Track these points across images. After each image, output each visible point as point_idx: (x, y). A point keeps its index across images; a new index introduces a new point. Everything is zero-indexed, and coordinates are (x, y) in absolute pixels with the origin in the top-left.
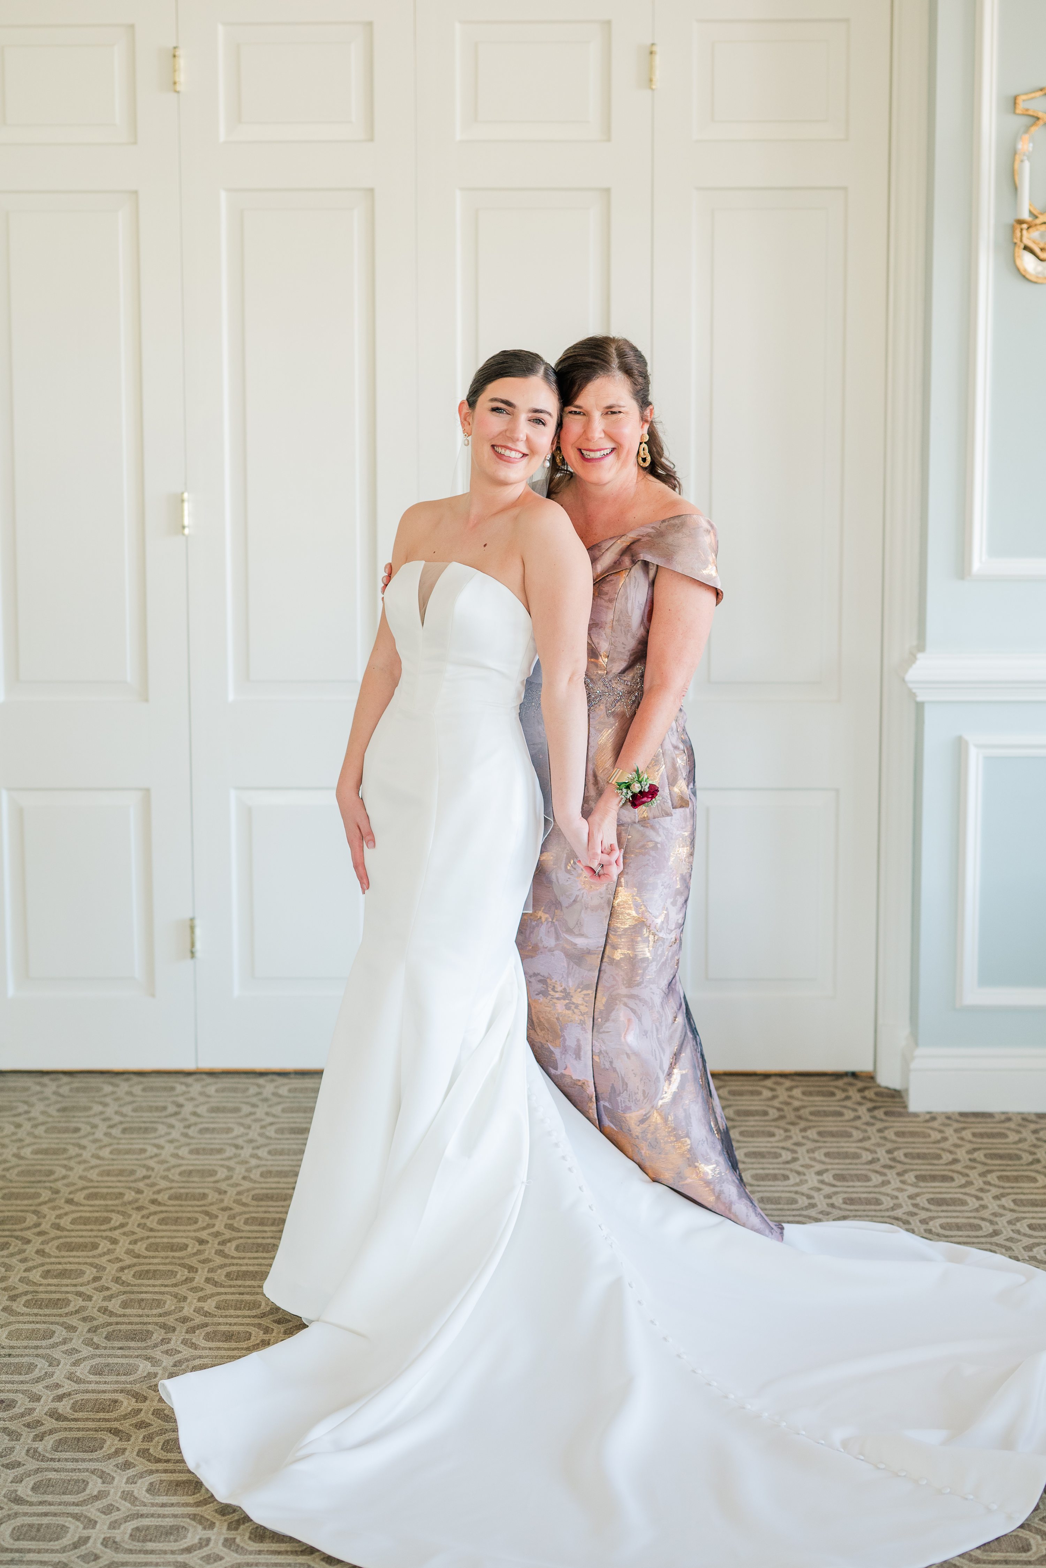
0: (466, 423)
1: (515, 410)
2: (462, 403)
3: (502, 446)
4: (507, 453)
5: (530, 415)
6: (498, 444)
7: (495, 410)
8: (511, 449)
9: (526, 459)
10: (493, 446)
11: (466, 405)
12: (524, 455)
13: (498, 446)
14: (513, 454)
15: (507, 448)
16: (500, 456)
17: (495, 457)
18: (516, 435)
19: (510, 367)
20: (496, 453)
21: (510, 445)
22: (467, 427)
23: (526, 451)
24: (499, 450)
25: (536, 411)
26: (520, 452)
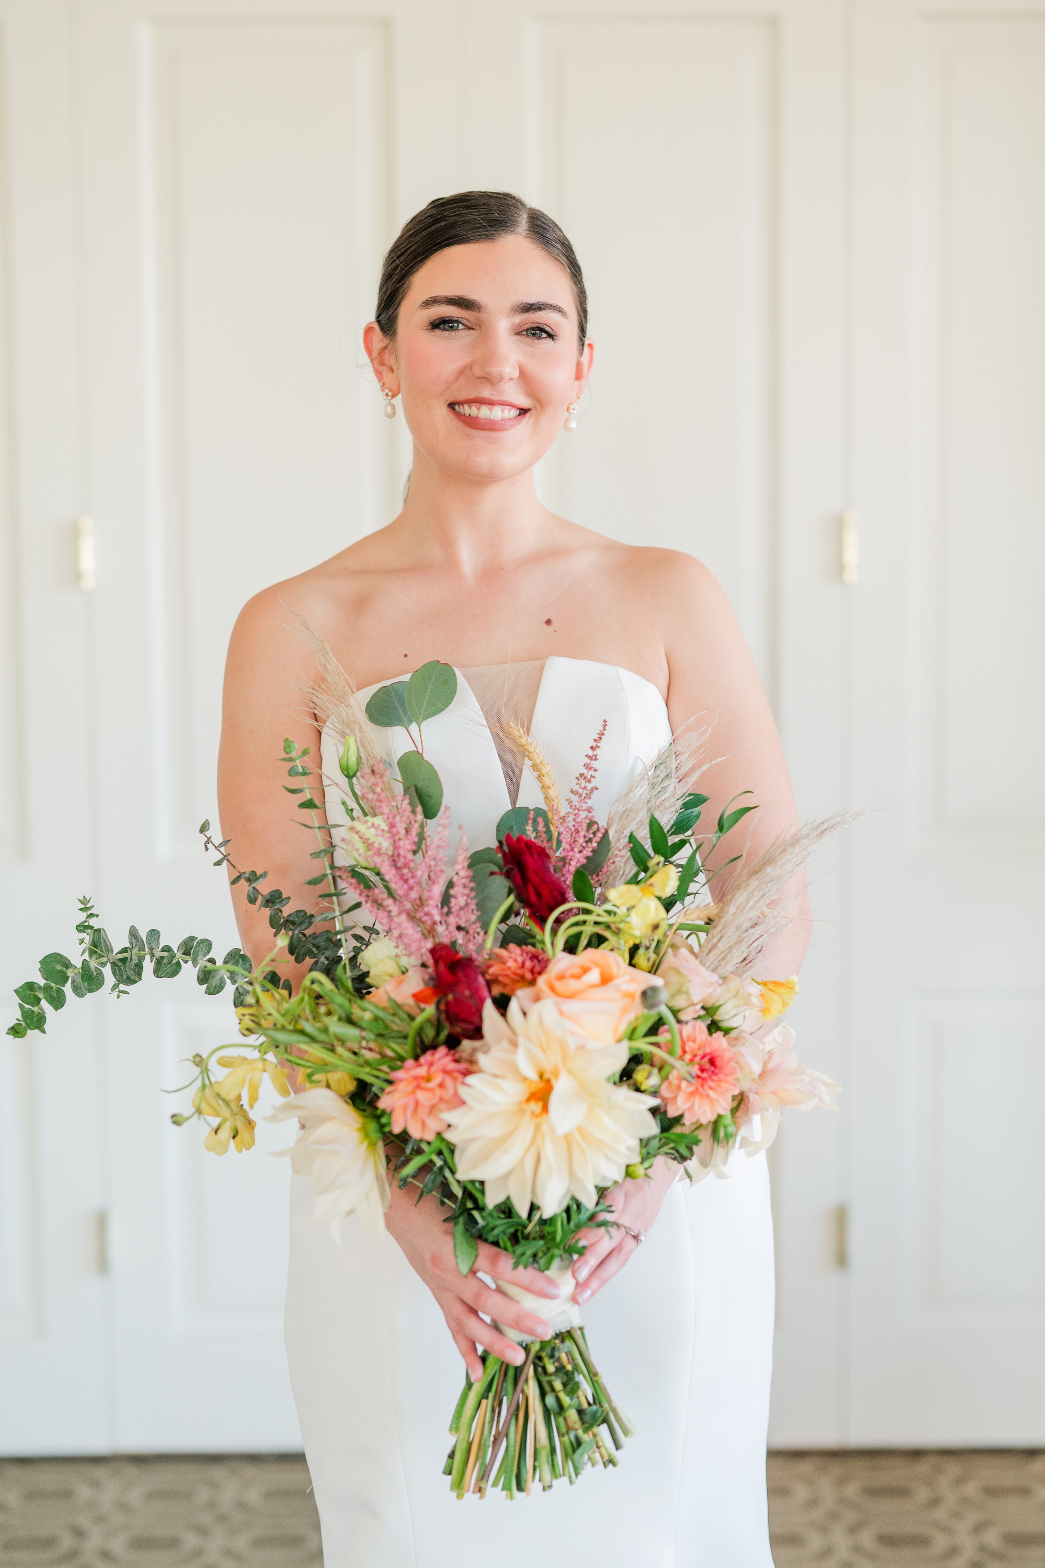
0: (384, 370)
1: (483, 316)
2: (368, 331)
3: (470, 402)
4: (484, 412)
5: (518, 319)
6: (461, 397)
7: (440, 324)
8: (491, 403)
9: (527, 419)
10: (452, 406)
11: (378, 337)
12: (523, 411)
13: (460, 403)
14: (497, 413)
15: (480, 401)
16: (472, 423)
17: (461, 425)
18: (494, 370)
19: (452, 226)
20: (460, 416)
21: (486, 392)
22: (388, 376)
23: (524, 402)
24: (466, 410)
25: (528, 308)
26: (512, 406)
